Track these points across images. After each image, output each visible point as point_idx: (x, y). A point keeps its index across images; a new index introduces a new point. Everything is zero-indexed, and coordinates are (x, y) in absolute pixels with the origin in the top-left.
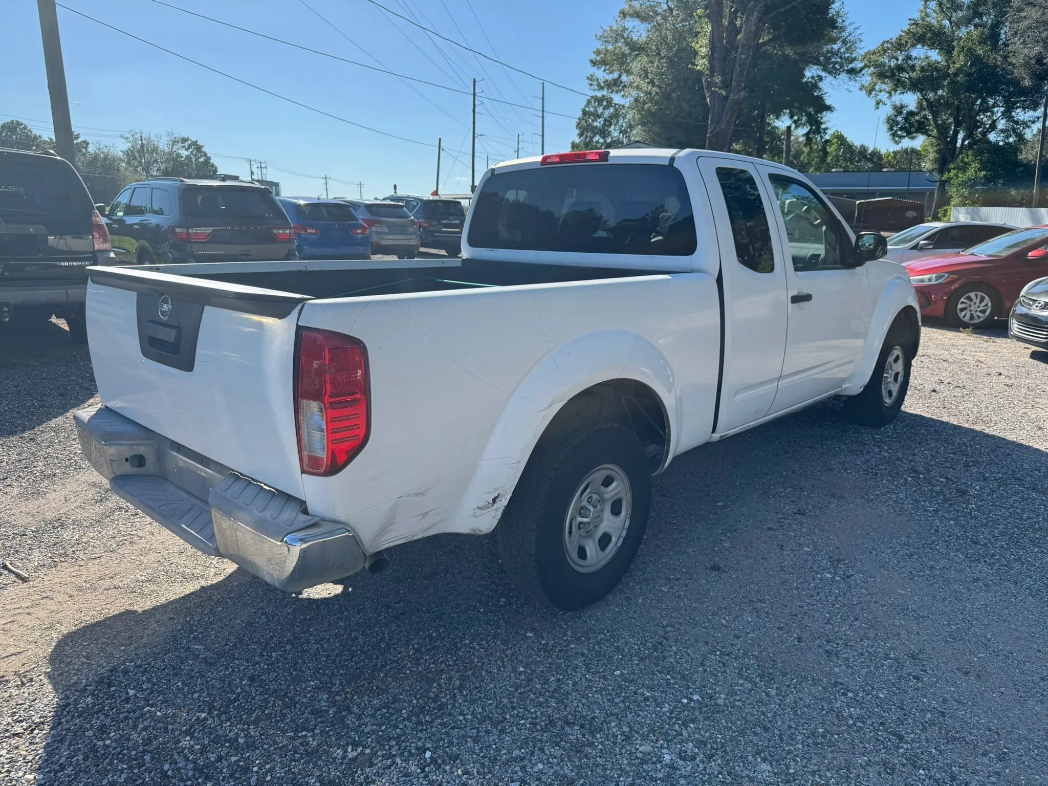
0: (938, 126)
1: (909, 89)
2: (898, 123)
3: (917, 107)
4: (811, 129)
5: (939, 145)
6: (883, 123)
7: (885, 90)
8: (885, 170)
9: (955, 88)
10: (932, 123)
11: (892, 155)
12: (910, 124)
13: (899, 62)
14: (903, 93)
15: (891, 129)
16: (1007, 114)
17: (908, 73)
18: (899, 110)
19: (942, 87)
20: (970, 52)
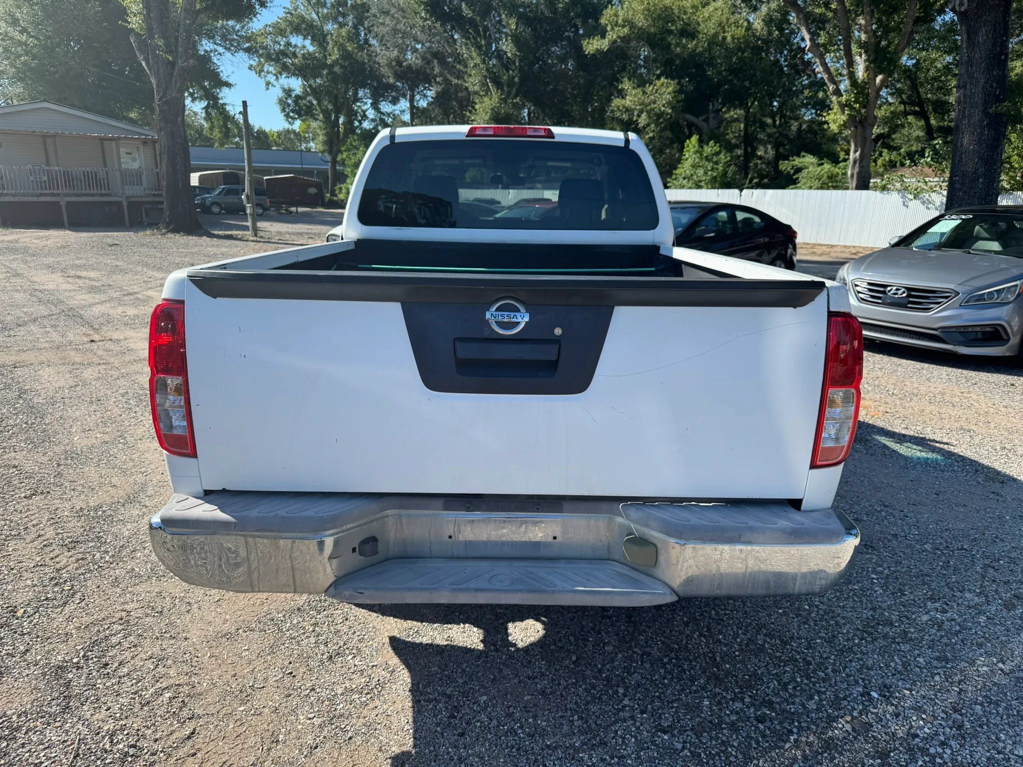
0: (323, 111)
1: (294, 74)
2: (289, 105)
3: (303, 93)
4: (209, 103)
5: (326, 128)
6: (276, 103)
7: (271, 72)
8: (274, 148)
9: (334, 78)
10: (318, 108)
11: (276, 134)
12: (299, 107)
13: (282, 48)
14: (289, 77)
15: (283, 110)
16: (375, 106)
17: (291, 59)
18: (288, 92)
19: (321, 76)
20: (342, 47)
